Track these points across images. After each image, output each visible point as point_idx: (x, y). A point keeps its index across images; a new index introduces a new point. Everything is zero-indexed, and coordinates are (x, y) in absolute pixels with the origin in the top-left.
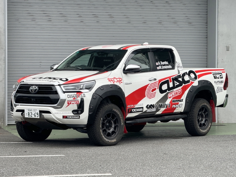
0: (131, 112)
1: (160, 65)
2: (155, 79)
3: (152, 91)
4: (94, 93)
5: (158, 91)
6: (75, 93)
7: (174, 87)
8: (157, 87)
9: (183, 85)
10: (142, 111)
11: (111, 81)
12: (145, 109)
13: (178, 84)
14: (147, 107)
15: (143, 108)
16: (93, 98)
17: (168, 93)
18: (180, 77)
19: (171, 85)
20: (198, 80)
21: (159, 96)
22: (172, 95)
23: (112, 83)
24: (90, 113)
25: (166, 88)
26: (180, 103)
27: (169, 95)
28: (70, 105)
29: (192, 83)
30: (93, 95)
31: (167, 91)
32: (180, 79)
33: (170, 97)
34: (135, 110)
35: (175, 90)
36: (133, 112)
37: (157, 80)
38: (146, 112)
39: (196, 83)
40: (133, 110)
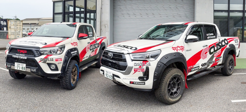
0: (191, 71)
1: (209, 36)
2: (207, 46)
3: (205, 54)
4: (158, 62)
5: (208, 53)
6: (142, 62)
7: (217, 50)
8: (208, 51)
9: (222, 48)
10: (199, 69)
11: (175, 50)
12: (201, 67)
13: (219, 47)
14: (202, 65)
15: (199, 66)
16: (157, 66)
17: (214, 54)
18: (220, 43)
19: (216, 49)
20: (229, 44)
21: (209, 56)
22: (216, 54)
23: (176, 51)
24: (154, 80)
25: (213, 51)
26: (220, 59)
27: (215, 55)
28: (137, 72)
29: (226, 46)
30: (158, 63)
31: (214, 53)
32: (220, 44)
33: (215, 56)
34: (193, 69)
35: (218, 51)
36: (192, 71)
37: (208, 46)
38: (201, 69)
39: (228, 46)
40: (192, 70)
